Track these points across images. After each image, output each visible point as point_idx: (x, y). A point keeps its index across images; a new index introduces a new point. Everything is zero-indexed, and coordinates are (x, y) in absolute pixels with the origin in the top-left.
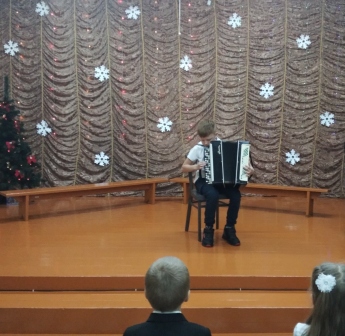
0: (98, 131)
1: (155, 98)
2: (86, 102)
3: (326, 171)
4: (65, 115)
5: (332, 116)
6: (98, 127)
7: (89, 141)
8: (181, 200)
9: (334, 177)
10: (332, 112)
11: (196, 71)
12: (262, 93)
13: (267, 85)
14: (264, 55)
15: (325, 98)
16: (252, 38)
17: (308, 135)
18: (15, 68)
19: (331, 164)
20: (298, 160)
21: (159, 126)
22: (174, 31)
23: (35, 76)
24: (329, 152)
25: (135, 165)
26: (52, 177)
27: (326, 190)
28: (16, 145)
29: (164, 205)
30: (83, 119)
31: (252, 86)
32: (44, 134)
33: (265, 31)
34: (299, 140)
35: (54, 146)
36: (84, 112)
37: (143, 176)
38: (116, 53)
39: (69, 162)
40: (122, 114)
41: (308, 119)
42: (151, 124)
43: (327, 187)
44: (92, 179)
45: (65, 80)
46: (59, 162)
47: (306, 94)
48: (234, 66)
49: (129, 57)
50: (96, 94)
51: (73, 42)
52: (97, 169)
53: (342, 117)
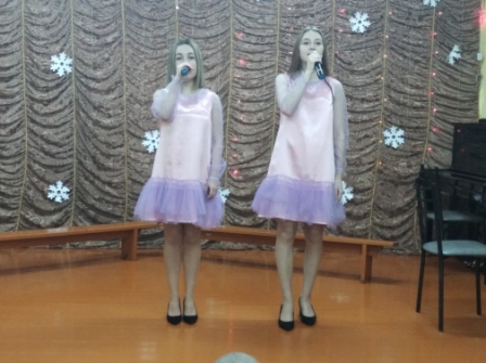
0: (54, 150)
1: (139, 102)
2: (37, 106)
3: (393, 214)
4: (5, 126)
5: (401, 132)
6: (55, 144)
7: (40, 164)
9: (403, 223)
10: (400, 127)
15: (391, 106)
16: (284, 16)
17: (365, 160)
19: (400, 204)
20: (350, 197)
22: (169, 3)
24: (396, 185)
25: (108, 202)
27: (391, 243)
29: (149, 262)
30: (31, 131)
33: (303, 6)
34: (351, 168)
36: (33, 121)
37: (119, 218)
38: (82, 35)
39: (8, 196)
40: (90, 124)
41: (366, 136)
42: (133, 141)
43: (392, 239)
44: (43, 221)
45: (6, 74)
47: (363, 100)
48: (257, 57)
49: (102, 40)
50: (52, 94)
51: (20, 18)
52: (51, 207)
53: (415, 135)
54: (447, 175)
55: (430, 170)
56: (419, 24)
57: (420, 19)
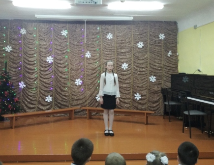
0: (48, 86)
1: (74, 70)
2: (42, 73)
3: (154, 103)
4: (32, 79)
5: (155, 77)
6: (48, 84)
7: (43, 90)
8: (86, 118)
9: (157, 106)
10: (154, 76)
11: (93, 58)
12: (122, 67)
13: (125, 64)
14: (123, 51)
15: (151, 69)
16: (117, 44)
17: (144, 86)
18: (10, 58)
19: (156, 99)
20: (140, 98)
21: (76, 83)
22: (83, 41)
23: (19, 61)
24: (154, 94)
25: (64, 101)
26: (25, 108)
28: (9, 93)
29: (77, 120)
30: (40, 80)
31: (118, 64)
32: (22, 87)
33: (123, 40)
34: (140, 89)
35: (26, 93)
36: (41, 77)
37: (68, 106)
38: (56, 51)
39: (33, 101)
40: (59, 77)
41: (144, 79)
42: (72, 82)
43: (154, 111)
44: (44, 108)
45: (33, 63)
46: (29, 100)
47: (143, 68)
48: (110, 56)
49: (62, 52)
50: (47, 69)
51: (37, 46)
52: (46, 104)
53: (159, 78)
54: (170, 90)
55: (164, 89)
56: (158, 45)
57: (159, 43)
